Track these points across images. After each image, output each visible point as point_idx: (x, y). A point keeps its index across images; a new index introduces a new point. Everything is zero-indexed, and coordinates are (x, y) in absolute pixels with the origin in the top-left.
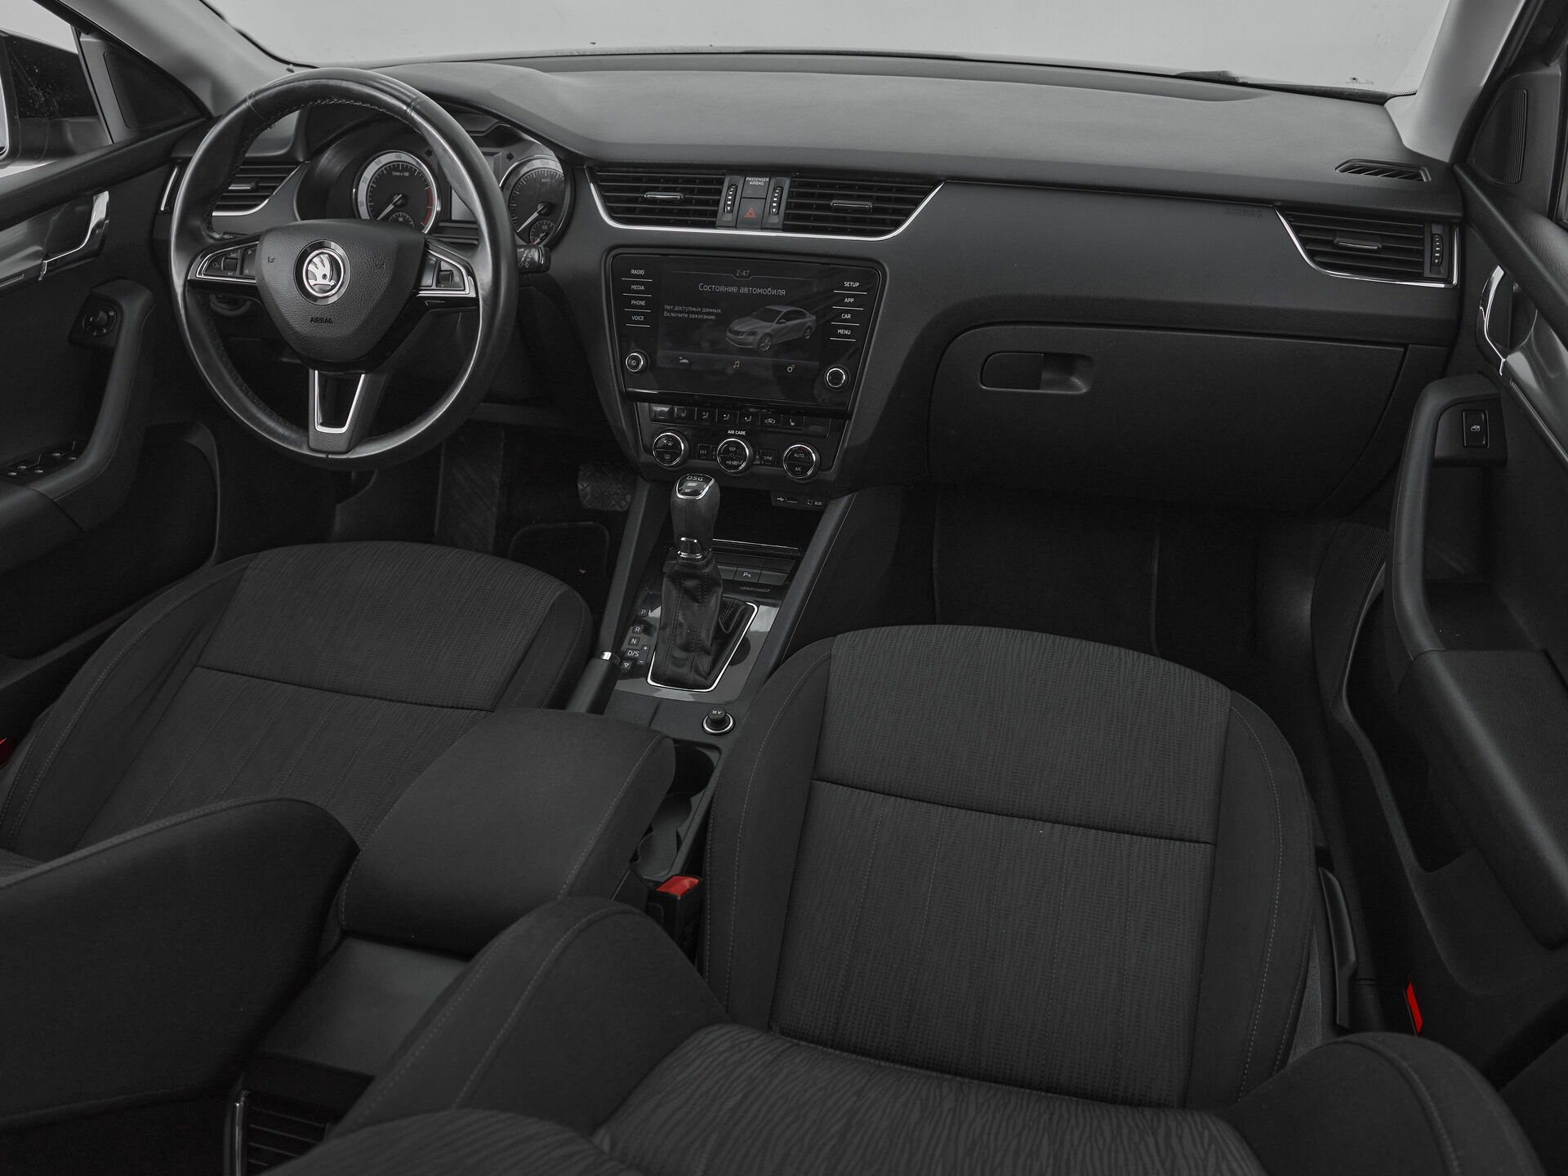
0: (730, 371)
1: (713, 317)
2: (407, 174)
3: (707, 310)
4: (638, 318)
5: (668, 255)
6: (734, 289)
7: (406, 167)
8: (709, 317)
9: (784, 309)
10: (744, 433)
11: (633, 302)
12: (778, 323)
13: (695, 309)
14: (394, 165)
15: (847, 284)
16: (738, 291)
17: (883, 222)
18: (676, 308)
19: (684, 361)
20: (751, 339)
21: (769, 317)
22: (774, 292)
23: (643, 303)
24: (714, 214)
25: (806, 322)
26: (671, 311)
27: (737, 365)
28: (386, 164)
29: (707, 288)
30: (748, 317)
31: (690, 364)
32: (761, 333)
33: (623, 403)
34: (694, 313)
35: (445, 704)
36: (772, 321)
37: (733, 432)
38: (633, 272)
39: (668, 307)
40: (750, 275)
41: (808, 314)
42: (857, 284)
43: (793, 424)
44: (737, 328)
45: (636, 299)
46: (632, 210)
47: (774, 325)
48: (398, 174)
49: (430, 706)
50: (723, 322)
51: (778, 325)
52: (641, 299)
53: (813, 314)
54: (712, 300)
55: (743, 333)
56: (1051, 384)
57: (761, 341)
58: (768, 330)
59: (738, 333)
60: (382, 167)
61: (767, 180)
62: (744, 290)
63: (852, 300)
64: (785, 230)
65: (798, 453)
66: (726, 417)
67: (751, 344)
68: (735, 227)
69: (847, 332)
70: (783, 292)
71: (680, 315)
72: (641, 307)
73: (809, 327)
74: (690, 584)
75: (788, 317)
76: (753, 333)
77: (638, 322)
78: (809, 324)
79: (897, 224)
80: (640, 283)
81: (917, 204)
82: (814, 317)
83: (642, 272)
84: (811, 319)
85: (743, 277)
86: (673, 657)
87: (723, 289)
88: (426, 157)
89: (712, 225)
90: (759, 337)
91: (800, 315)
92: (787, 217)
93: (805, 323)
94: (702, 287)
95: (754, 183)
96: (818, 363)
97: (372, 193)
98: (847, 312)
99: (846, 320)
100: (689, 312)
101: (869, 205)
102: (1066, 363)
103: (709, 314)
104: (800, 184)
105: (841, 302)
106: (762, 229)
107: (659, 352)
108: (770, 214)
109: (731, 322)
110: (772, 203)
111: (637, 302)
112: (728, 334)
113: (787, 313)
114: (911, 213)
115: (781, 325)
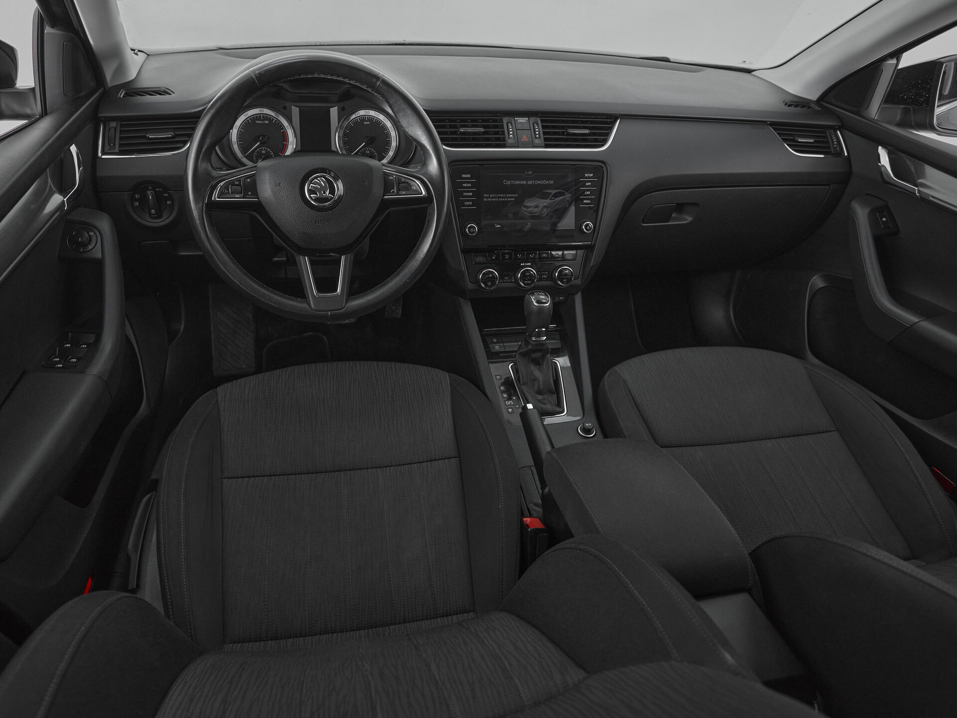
0: (525, 229)
1: (513, 199)
2: (267, 122)
3: (510, 195)
4: (469, 203)
5: (483, 165)
6: (524, 182)
7: (266, 117)
8: (511, 199)
9: (554, 192)
10: (530, 264)
11: (465, 194)
12: (550, 199)
13: (502, 195)
14: (257, 117)
15: (586, 175)
16: (527, 183)
17: (596, 140)
18: (491, 196)
19: (498, 226)
20: (535, 210)
21: (545, 196)
22: (547, 182)
23: (471, 194)
24: (504, 139)
25: (566, 198)
26: (488, 198)
27: (529, 226)
28: (251, 116)
29: (509, 183)
30: (534, 198)
31: (503, 226)
32: (541, 205)
33: (463, 254)
34: (502, 197)
35: (421, 460)
36: (547, 199)
37: (523, 264)
38: (463, 176)
39: (486, 196)
40: (533, 174)
41: (567, 193)
42: (592, 175)
44: (528, 204)
45: (467, 192)
47: (548, 201)
48: (260, 122)
49: (410, 464)
50: (519, 201)
51: (550, 201)
52: (469, 192)
53: (570, 193)
54: (513, 189)
55: (531, 207)
56: (675, 219)
57: (542, 211)
58: (545, 204)
59: (528, 207)
60: (248, 118)
61: (527, 119)
62: (530, 182)
63: (590, 184)
64: (546, 146)
65: (565, 272)
66: (519, 256)
67: (536, 213)
68: (518, 147)
69: (588, 201)
70: (552, 182)
71: (494, 200)
72: (470, 196)
73: (567, 201)
74: (534, 356)
75: (556, 196)
76: (537, 207)
77: (469, 206)
78: (568, 199)
79: (605, 141)
80: (468, 183)
81: (611, 129)
82: (570, 195)
83: (469, 176)
84: (568, 196)
85: (528, 175)
86: (538, 400)
87: (518, 182)
88: (283, 110)
89: (504, 146)
90: (540, 209)
91: (562, 194)
92: (545, 139)
93: (565, 199)
94: (505, 182)
95: (520, 121)
97: (240, 136)
98: (588, 190)
99: (587, 195)
100: (499, 197)
101: (587, 131)
102: (680, 208)
103: (511, 197)
104: (547, 121)
105: (584, 186)
106: (534, 147)
107: (484, 223)
108: (536, 138)
109: (524, 201)
110: (535, 132)
111: (467, 194)
112: (523, 208)
113: (555, 194)
114: (608, 135)
115: (553, 200)
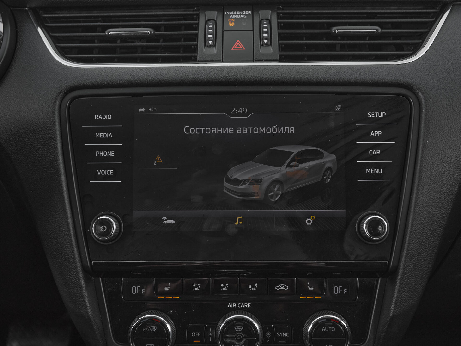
0: (231, 230)
4: (106, 172)
5: (141, 95)
6: (230, 130)
9: (295, 150)
10: (248, 305)
11: (98, 153)
12: (287, 166)
15: (371, 115)
16: (235, 131)
17: (399, 47)
19: (170, 221)
20: (254, 188)
21: (276, 159)
22: (281, 130)
23: (111, 154)
24: (195, 50)
25: (326, 162)
27: (239, 221)
29: (194, 131)
30: (251, 163)
31: (179, 221)
32: (267, 180)
33: (87, 280)
36: (281, 165)
37: (234, 305)
38: (96, 117)
40: (248, 113)
41: (326, 153)
42: (383, 114)
43: (311, 288)
44: (237, 176)
45: (102, 149)
46: (90, 50)
47: (284, 169)
50: (218, 170)
51: (289, 169)
52: (109, 149)
53: (332, 153)
55: (244, 182)
57: (268, 190)
58: (277, 177)
59: (237, 182)
61: (250, 12)
62: (242, 130)
63: (379, 133)
64: (281, 59)
65: (326, 327)
66: (224, 287)
67: (256, 194)
68: (222, 61)
69: (377, 171)
70: (291, 130)
72: (108, 159)
73: (329, 169)
75: (301, 158)
76: (258, 181)
77: (106, 177)
78: (328, 165)
79: (417, 48)
80: (107, 130)
81: (431, 26)
82: (334, 157)
83: (108, 117)
84: (330, 159)
85: (239, 115)
87: (214, 130)
90: (265, 185)
91: (315, 155)
92: (282, 48)
93: (323, 165)
94: (188, 130)
95: (235, 16)
96: (345, 211)
98: (374, 147)
99: (375, 157)
101: (376, 29)
104: (292, 16)
105: (366, 136)
106: (254, 61)
107: (138, 213)
108: (262, 45)
109: (228, 169)
110: (261, 33)
111: (103, 154)
112: (226, 184)
113: (299, 154)
114: (424, 37)
115: (293, 169)
